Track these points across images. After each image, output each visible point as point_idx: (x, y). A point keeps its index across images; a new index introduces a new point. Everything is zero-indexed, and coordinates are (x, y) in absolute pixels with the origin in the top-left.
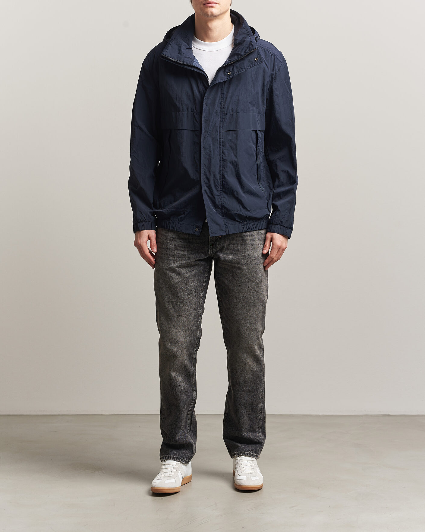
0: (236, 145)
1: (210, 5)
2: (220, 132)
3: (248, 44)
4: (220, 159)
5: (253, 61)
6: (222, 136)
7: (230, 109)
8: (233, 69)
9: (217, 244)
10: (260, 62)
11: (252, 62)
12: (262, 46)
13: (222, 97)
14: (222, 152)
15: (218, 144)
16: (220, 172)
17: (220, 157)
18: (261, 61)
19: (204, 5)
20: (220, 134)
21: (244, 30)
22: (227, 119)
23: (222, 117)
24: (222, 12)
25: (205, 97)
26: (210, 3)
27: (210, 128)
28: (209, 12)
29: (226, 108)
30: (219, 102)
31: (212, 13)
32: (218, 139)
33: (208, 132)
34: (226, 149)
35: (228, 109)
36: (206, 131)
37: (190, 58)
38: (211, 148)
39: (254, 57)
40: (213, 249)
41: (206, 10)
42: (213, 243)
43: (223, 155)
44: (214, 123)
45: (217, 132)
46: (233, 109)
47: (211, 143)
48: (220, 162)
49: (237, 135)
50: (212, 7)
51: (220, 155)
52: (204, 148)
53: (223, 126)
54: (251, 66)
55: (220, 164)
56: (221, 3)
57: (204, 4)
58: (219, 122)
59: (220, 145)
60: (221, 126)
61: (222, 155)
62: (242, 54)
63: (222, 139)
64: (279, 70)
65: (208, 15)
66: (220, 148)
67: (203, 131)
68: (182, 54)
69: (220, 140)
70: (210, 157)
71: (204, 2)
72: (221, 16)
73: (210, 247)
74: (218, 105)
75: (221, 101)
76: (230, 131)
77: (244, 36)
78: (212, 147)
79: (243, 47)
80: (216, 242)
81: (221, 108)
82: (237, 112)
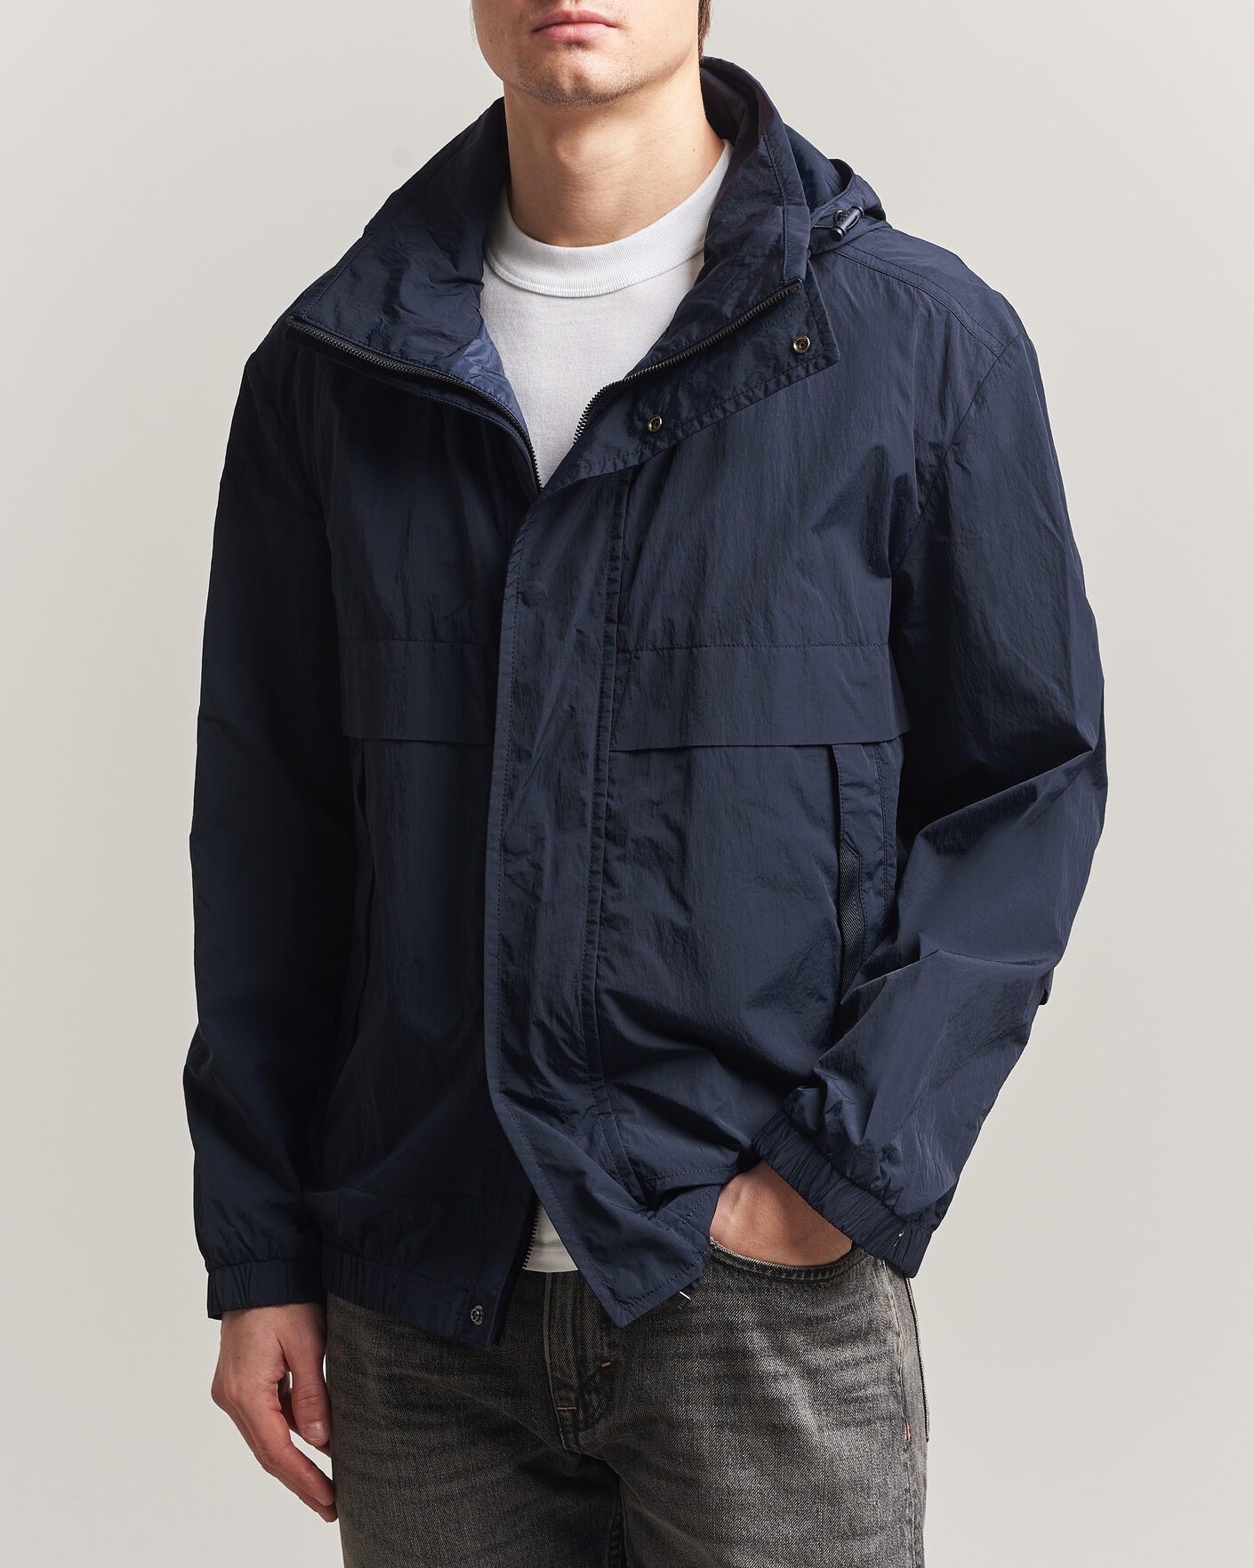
0: (681, 836)
1: (570, 31)
2: (598, 759)
3: (767, 252)
4: (591, 912)
5: (785, 358)
6: (612, 781)
7: (656, 625)
8: (674, 398)
9: (595, 1404)
10: (821, 361)
11: (777, 358)
12: (873, 262)
13: (614, 558)
14: (605, 872)
15: (585, 825)
16: (585, 988)
17: (592, 902)
18: (825, 357)
19: (537, 37)
20: (597, 769)
21: (762, 170)
22: (638, 683)
23: (611, 671)
24: (640, 72)
25: (515, 559)
26: (568, 20)
27: (541, 730)
28: (566, 71)
29: (636, 620)
30: (597, 583)
31: (579, 78)
32: (588, 796)
33: (529, 755)
34: (620, 858)
35: (644, 623)
36: (521, 753)
37: (444, 336)
38: (543, 847)
39: (793, 333)
40: (576, 1431)
41: (547, 64)
42: (572, 1396)
43: (610, 892)
44: (566, 707)
45: (583, 755)
46: (672, 623)
47: (546, 819)
48: (590, 933)
49: (688, 773)
50: (581, 44)
51: (592, 888)
52: (503, 845)
53: (614, 724)
54: (772, 386)
55: (590, 942)
56: (633, 21)
57: (538, 30)
58: (592, 702)
59: (596, 830)
60: (608, 722)
61: (604, 892)
62: (728, 310)
63: (610, 796)
64: (979, 397)
65: (561, 91)
66: (595, 847)
67: (501, 753)
68: (402, 311)
69: (596, 805)
70: (536, 898)
71: (536, 17)
72: (641, 97)
73: (562, 1419)
74: (591, 601)
75: (611, 581)
76: (654, 755)
77: (756, 206)
78: (548, 845)
79: (737, 270)
80: (589, 1394)
81: (609, 620)
82: (693, 642)
